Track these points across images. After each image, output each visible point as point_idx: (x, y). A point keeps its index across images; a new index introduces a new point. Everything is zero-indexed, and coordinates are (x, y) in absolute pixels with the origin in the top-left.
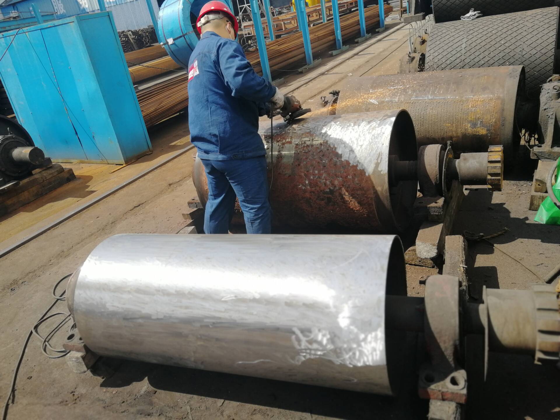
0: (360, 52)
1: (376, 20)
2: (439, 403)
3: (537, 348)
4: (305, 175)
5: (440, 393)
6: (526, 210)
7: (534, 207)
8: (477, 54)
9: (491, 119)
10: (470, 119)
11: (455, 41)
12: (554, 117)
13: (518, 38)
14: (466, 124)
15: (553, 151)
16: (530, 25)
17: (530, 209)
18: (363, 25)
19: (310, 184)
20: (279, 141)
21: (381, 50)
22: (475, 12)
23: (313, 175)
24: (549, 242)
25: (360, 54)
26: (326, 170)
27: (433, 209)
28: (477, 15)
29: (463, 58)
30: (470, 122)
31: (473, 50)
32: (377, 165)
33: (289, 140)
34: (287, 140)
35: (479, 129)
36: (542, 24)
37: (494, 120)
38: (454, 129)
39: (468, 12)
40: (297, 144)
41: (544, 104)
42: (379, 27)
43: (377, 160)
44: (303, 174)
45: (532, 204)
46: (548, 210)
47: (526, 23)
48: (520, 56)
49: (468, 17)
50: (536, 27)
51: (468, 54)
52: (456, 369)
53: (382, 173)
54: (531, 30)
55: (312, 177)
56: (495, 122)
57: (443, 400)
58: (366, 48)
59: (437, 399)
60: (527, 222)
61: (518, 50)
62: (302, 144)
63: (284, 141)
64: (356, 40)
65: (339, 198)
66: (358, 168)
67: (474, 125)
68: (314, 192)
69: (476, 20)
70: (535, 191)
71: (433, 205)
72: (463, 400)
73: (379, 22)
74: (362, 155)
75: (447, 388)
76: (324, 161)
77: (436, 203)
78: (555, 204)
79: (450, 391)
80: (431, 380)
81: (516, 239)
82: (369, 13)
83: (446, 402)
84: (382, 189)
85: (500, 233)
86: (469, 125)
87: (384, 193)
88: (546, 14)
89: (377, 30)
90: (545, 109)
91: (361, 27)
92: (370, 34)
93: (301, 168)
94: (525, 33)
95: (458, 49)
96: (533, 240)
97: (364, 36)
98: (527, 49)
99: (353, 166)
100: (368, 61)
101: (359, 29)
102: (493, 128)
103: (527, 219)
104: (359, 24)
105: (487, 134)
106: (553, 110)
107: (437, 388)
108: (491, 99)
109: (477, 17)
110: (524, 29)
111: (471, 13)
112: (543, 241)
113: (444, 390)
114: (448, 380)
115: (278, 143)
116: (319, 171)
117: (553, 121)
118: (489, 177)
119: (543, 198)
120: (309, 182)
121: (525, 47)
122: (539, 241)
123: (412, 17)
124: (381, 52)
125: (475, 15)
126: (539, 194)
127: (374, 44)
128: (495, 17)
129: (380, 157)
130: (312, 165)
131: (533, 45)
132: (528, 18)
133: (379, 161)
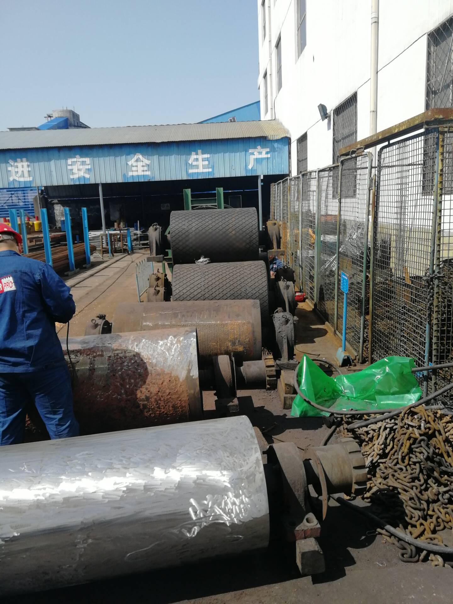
0: (76, 284)
1: (82, 257)
2: (303, 541)
3: (354, 481)
4: (121, 384)
5: (303, 532)
6: (281, 409)
7: (287, 406)
8: (214, 290)
9: (246, 338)
10: (230, 339)
11: (196, 279)
12: (286, 338)
13: (242, 280)
14: (228, 343)
15: (290, 363)
16: (249, 272)
17: (284, 409)
18: (73, 260)
19: (126, 392)
20: (89, 355)
21: (97, 284)
22: (206, 259)
23: (129, 384)
24: (308, 429)
25: (76, 286)
26: (142, 378)
27: (232, 408)
28: (208, 261)
29: (203, 293)
30: (230, 341)
31: (210, 288)
32: (189, 371)
33: (100, 353)
34: (98, 353)
35: (237, 347)
36: (256, 272)
37: (248, 340)
38: (219, 347)
39: (200, 259)
40: (110, 357)
41: (278, 328)
42: (85, 263)
43: (189, 367)
44: (118, 384)
45: (285, 404)
46: (298, 406)
47: (245, 271)
48: (245, 294)
49: (202, 262)
50: (252, 274)
51: (207, 290)
52: (307, 513)
53: (194, 378)
54: (249, 276)
55: (128, 386)
56: (249, 341)
57: (305, 538)
58: (81, 282)
59: (301, 539)
60: (287, 417)
61: (243, 290)
62: (115, 356)
63: (95, 354)
64: (66, 273)
65: (155, 404)
66: (172, 375)
67: (234, 344)
68: (129, 400)
69: (208, 265)
70: (286, 394)
71: (231, 404)
72: (318, 535)
73: (85, 258)
74: (174, 364)
75: (307, 527)
76: (139, 371)
77: (232, 402)
78: (305, 400)
79: (310, 528)
80: (295, 524)
81: (285, 431)
82: (77, 249)
83: (307, 539)
84: (194, 392)
85: (272, 427)
86: (230, 344)
87: (196, 395)
88: (257, 265)
89: (84, 266)
90: (280, 332)
91: (70, 261)
92: (78, 269)
93: (116, 378)
94: (246, 278)
95: (199, 286)
96: (297, 430)
97: (73, 270)
98: (249, 290)
99: (168, 374)
100: (87, 294)
101: (68, 263)
102: (247, 346)
103: (285, 415)
104: (68, 259)
105: (243, 351)
106: (285, 332)
107: (300, 529)
108: (244, 324)
109: (208, 263)
110: (245, 274)
111: (202, 260)
112: (303, 429)
113: (306, 528)
114: (305, 521)
115: (88, 357)
116: (135, 380)
117: (286, 340)
118: (268, 378)
119: (292, 399)
120: (125, 391)
121: (247, 287)
122: (300, 430)
123: (154, 257)
124: (97, 286)
125: (206, 261)
126: (288, 395)
127: (88, 278)
128: (222, 264)
129: (191, 364)
130: (128, 375)
131: (253, 287)
132: (246, 267)
133: (190, 368)
